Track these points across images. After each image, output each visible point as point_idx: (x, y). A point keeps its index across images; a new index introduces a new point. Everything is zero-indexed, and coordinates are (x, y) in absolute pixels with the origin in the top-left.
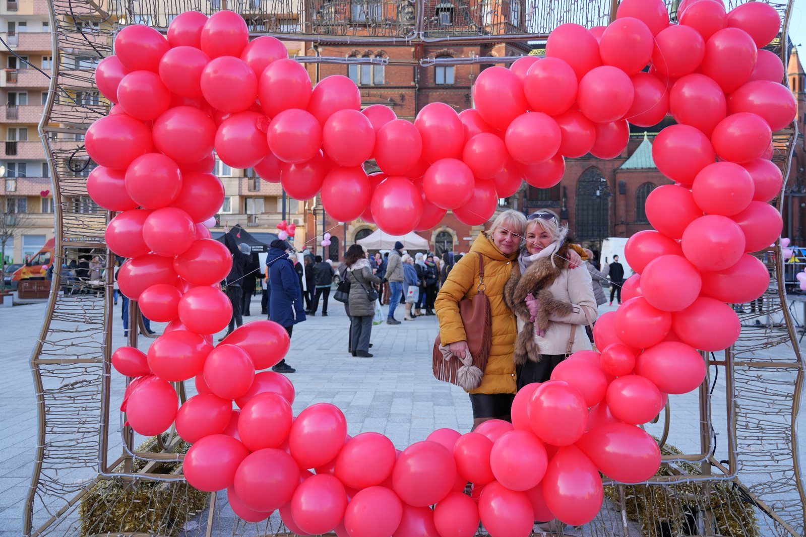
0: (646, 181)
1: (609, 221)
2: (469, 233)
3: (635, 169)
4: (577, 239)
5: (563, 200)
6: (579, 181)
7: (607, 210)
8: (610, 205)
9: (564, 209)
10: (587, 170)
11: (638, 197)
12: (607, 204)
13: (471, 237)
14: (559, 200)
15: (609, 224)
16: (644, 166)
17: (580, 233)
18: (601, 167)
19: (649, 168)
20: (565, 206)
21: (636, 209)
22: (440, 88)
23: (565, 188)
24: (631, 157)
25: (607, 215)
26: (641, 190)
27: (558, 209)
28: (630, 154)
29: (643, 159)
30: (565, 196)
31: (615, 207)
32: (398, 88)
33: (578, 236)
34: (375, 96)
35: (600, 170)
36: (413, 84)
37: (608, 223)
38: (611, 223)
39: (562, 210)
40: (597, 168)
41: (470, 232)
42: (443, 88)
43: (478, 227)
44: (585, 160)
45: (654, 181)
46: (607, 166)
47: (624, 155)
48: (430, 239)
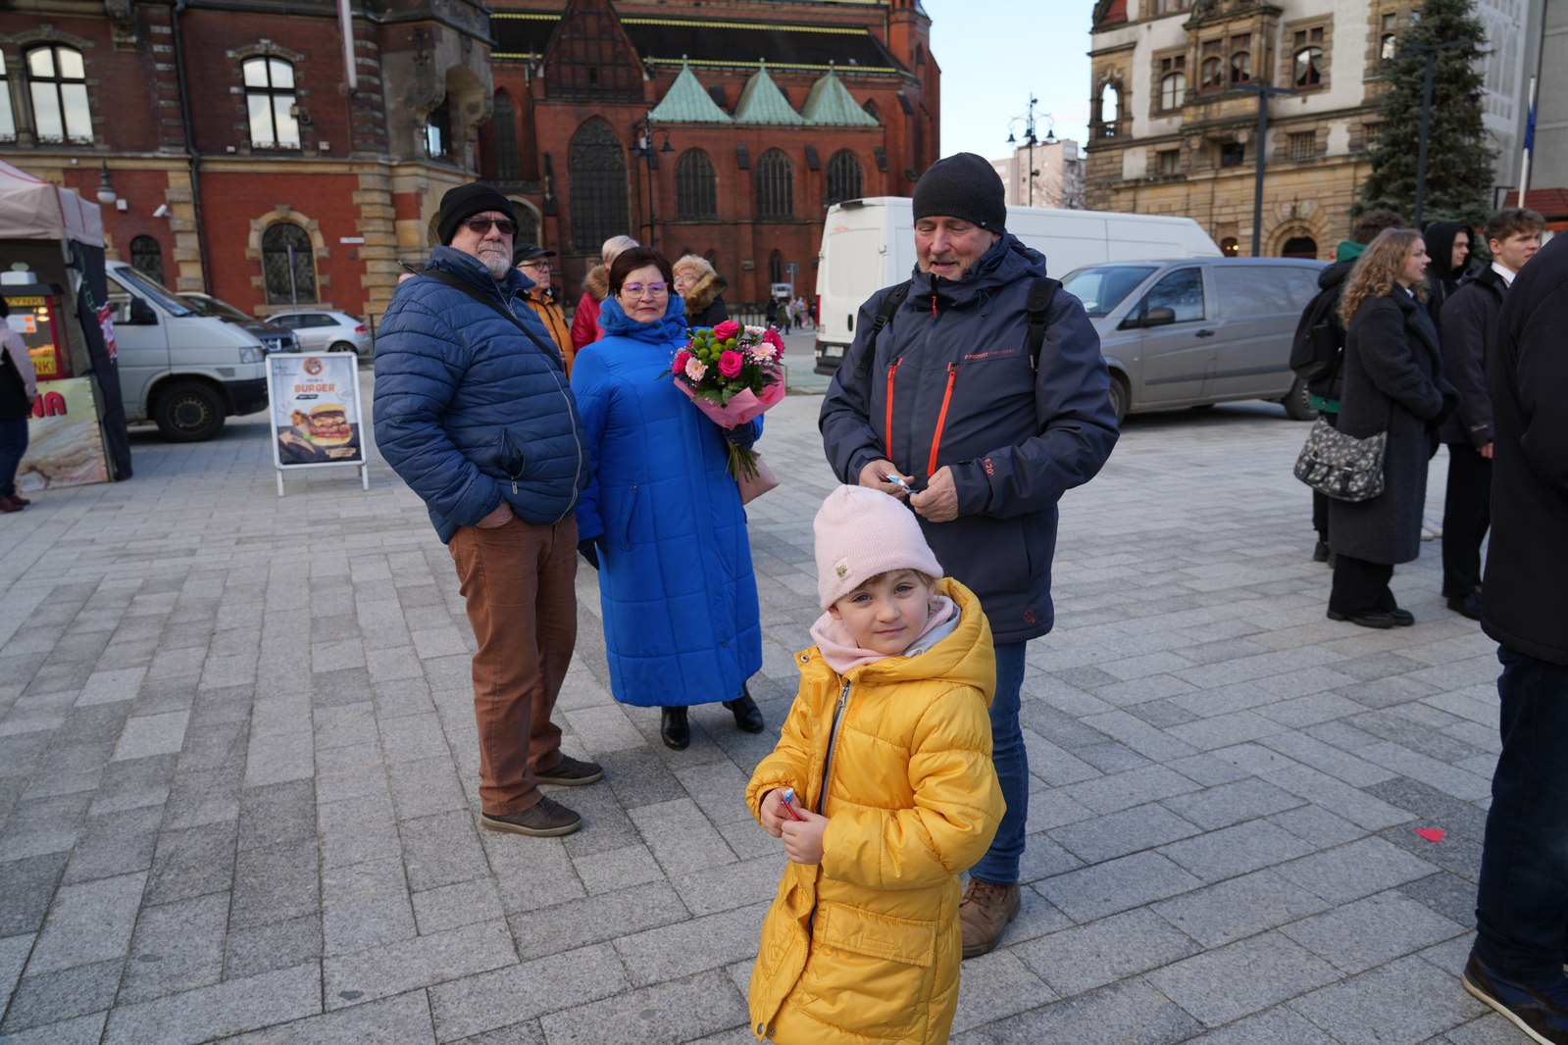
0: (691, 146)
1: (630, 220)
2: (354, 226)
3: (672, 122)
4: (576, 254)
5: (547, 179)
6: (573, 144)
7: (625, 198)
8: (630, 189)
9: (548, 196)
10: (585, 122)
11: (679, 176)
12: (625, 188)
13: (360, 235)
14: (539, 179)
15: (631, 225)
16: (687, 119)
17: (580, 243)
18: (610, 118)
19: (696, 122)
20: (551, 192)
21: (676, 198)
23: (547, 156)
24: (664, 101)
25: (626, 208)
26: (684, 162)
27: (540, 200)
28: (660, 96)
29: (684, 105)
30: (549, 171)
31: (638, 193)
33: (577, 248)
35: (608, 123)
37: (628, 223)
38: (634, 222)
39: (545, 198)
40: (604, 119)
41: (357, 222)
43: (377, 211)
44: (582, 103)
45: (705, 146)
46: (621, 117)
47: (649, 97)
48: (246, 243)
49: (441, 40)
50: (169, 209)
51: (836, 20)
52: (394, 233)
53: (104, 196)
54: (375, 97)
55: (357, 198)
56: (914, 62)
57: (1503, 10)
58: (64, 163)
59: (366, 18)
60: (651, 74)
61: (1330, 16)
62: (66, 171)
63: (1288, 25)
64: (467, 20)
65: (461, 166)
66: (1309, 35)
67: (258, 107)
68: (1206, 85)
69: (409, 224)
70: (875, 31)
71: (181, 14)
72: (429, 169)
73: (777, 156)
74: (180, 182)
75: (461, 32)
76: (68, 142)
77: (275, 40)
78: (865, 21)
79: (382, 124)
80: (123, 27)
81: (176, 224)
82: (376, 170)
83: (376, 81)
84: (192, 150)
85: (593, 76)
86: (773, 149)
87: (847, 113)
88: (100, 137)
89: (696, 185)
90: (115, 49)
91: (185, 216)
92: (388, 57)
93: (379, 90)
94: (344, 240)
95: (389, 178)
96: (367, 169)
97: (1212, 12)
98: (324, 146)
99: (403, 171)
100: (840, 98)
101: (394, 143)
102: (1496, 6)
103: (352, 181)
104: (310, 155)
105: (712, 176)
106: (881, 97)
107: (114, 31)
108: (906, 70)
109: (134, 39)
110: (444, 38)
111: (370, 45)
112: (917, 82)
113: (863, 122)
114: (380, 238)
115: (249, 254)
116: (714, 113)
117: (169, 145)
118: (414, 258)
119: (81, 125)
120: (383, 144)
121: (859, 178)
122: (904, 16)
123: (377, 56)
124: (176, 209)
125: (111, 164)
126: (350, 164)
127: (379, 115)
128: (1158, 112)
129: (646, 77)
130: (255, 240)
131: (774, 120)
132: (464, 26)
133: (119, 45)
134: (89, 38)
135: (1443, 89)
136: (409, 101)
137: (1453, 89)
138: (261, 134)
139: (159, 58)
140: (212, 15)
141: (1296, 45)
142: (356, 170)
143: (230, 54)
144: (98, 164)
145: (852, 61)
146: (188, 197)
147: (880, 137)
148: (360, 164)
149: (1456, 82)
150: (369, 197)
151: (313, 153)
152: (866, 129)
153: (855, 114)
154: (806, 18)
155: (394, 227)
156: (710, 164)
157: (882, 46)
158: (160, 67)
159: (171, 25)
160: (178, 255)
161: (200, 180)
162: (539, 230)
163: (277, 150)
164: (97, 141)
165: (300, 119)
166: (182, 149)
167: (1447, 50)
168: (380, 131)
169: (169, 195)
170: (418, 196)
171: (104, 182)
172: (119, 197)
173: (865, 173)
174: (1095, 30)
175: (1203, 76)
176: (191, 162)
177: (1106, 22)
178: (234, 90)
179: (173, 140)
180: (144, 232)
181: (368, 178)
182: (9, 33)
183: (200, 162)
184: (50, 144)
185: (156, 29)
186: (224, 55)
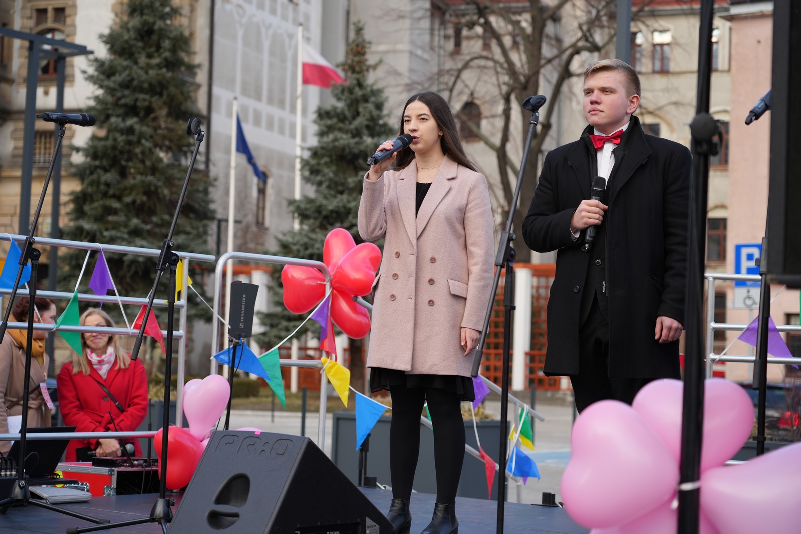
57: (284, 17)
66: (50, 14)
102: (273, 12)
135: (144, 100)
137: (156, 101)
141: (38, 23)
149: (161, 94)
167: (150, 56)
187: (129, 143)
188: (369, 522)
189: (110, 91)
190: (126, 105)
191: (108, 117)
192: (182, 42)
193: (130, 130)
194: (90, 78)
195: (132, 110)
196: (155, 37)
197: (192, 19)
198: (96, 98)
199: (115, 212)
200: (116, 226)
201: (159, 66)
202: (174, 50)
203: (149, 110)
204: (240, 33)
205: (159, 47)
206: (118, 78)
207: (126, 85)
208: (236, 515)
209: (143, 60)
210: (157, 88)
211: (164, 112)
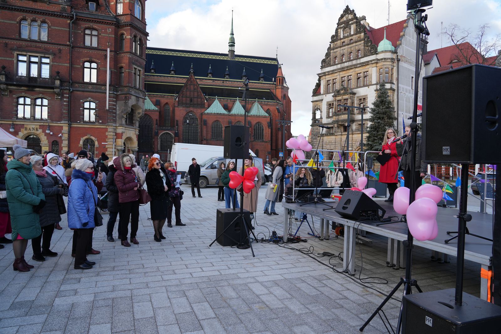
0: (216, 120)
1: (199, 139)
2: (105, 140)
3: (211, 113)
5: (176, 127)
6: (184, 118)
7: (198, 133)
10: (188, 112)
11: (212, 127)
12: (198, 130)
13: (107, 142)
14: (174, 127)
18: (195, 111)
19: (218, 113)
20: (177, 130)
21: (211, 133)
22: (87, 49)
23: (177, 121)
24: (210, 108)
26: (214, 124)
27: (174, 132)
28: (209, 106)
29: (215, 109)
30: (177, 125)
31: (201, 132)
32: (57, 44)
34: (40, 48)
36: (68, 43)
39: (175, 132)
40: (193, 112)
42: (90, 49)
43: (111, 137)
44: (187, 107)
45: (220, 120)
46: (198, 111)
47: (206, 106)
48: (79, 143)
49: (131, 99)
50: (62, 135)
51: (261, 87)
52: (115, 142)
53: (47, 131)
54: (114, 111)
55: (107, 134)
56: (283, 99)
58: (40, 124)
59: (114, 94)
60: (207, 101)
61: (367, 95)
62: (40, 125)
63: (357, 97)
64: (139, 94)
65: (135, 127)
66: (362, 100)
67: (86, 112)
68: (339, 111)
69: (119, 140)
70: (272, 91)
71: (71, 92)
72: (125, 127)
73: (240, 123)
74: (66, 129)
75: (136, 97)
76: (42, 119)
77: (92, 98)
78: (269, 88)
79: (115, 117)
80: (58, 95)
81: (63, 138)
82: (112, 127)
83: (115, 107)
84: (69, 122)
85: (191, 101)
86: (239, 121)
87: (260, 112)
88: (49, 118)
89: (217, 130)
90: (55, 99)
91: (66, 136)
92: (118, 102)
93: (115, 109)
94: (103, 143)
95: (115, 129)
96: (110, 127)
97: (339, 93)
98: (100, 121)
99: (119, 128)
100: (258, 108)
101: (117, 121)
103: (106, 130)
104: (97, 123)
105: (222, 128)
106: (272, 108)
107: (56, 96)
108: (280, 101)
109: (60, 97)
110: (132, 98)
111: (114, 99)
112: (282, 104)
113: (265, 115)
114: (111, 143)
115: (79, 146)
116: (223, 111)
117: (64, 120)
118: (119, 148)
119: (45, 116)
120: (115, 121)
121: (263, 130)
122: (280, 87)
123: (116, 102)
124: (64, 134)
125: (50, 124)
126: (106, 126)
127: (115, 115)
128: (328, 117)
129: (206, 101)
130: (81, 143)
131: (240, 114)
132: (138, 95)
133: (56, 99)
134: (49, 97)
136: (122, 112)
138: (86, 118)
139: (65, 101)
140: (78, 92)
141: (360, 102)
142: (107, 127)
143: (81, 101)
144: (47, 124)
145: (264, 98)
146: (67, 132)
147: (269, 119)
148: (109, 126)
149: (386, 114)
150: (110, 134)
151: (98, 123)
152: (265, 117)
153: (263, 113)
154: (253, 87)
155: (116, 141)
156: (221, 124)
157: (274, 94)
158: (65, 103)
159: (69, 95)
160: (63, 145)
161: (70, 128)
162: (173, 140)
163: (90, 122)
164: (48, 119)
165: (96, 115)
166: (67, 121)
167: (383, 107)
168: (114, 118)
169: (63, 132)
170: (122, 133)
171: (48, 128)
172: (51, 132)
173: (264, 128)
174: (313, 96)
175: (338, 108)
176: (69, 124)
177: (316, 94)
178: (81, 109)
179: (65, 119)
180: (56, 140)
181: (110, 129)
182: (33, 96)
183: (71, 124)
184: (38, 119)
185: (65, 95)
186: (80, 101)
187: (379, 125)
188: (379, 210)
189: (374, 115)
190: (378, 117)
191: (374, 120)
192: (390, 103)
193: (379, 122)
194: (370, 112)
195: (379, 118)
196: (384, 102)
197: (393, 98)
198: (371, 116)
199: (376, 140)
200: (376, 143)
201: (385, 108)
202: (388, 105)
203: (383, 118)
204: (405, 99)
205: (385, 104)
206: (376, 112)
207: (378, 113)
208: (347, 207)
209: (381, 107)
210: (385, 113)
211: (386, 118)
